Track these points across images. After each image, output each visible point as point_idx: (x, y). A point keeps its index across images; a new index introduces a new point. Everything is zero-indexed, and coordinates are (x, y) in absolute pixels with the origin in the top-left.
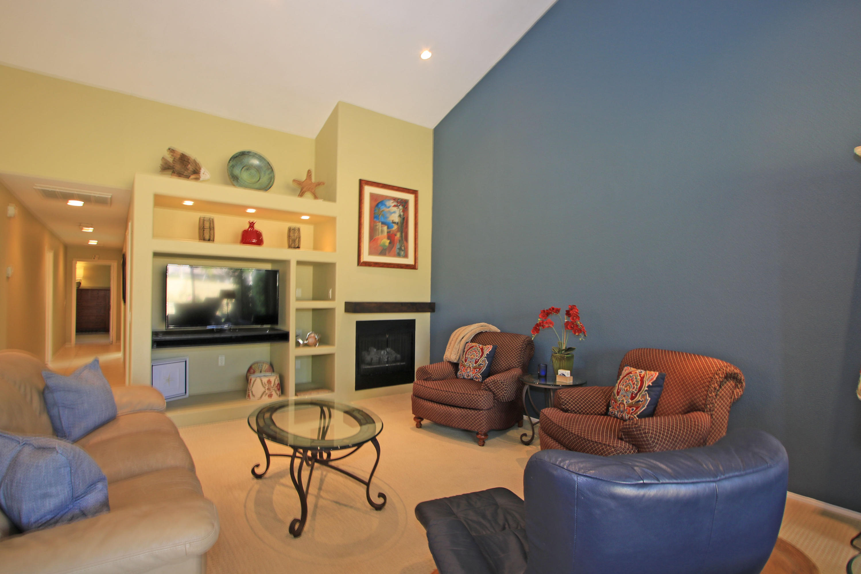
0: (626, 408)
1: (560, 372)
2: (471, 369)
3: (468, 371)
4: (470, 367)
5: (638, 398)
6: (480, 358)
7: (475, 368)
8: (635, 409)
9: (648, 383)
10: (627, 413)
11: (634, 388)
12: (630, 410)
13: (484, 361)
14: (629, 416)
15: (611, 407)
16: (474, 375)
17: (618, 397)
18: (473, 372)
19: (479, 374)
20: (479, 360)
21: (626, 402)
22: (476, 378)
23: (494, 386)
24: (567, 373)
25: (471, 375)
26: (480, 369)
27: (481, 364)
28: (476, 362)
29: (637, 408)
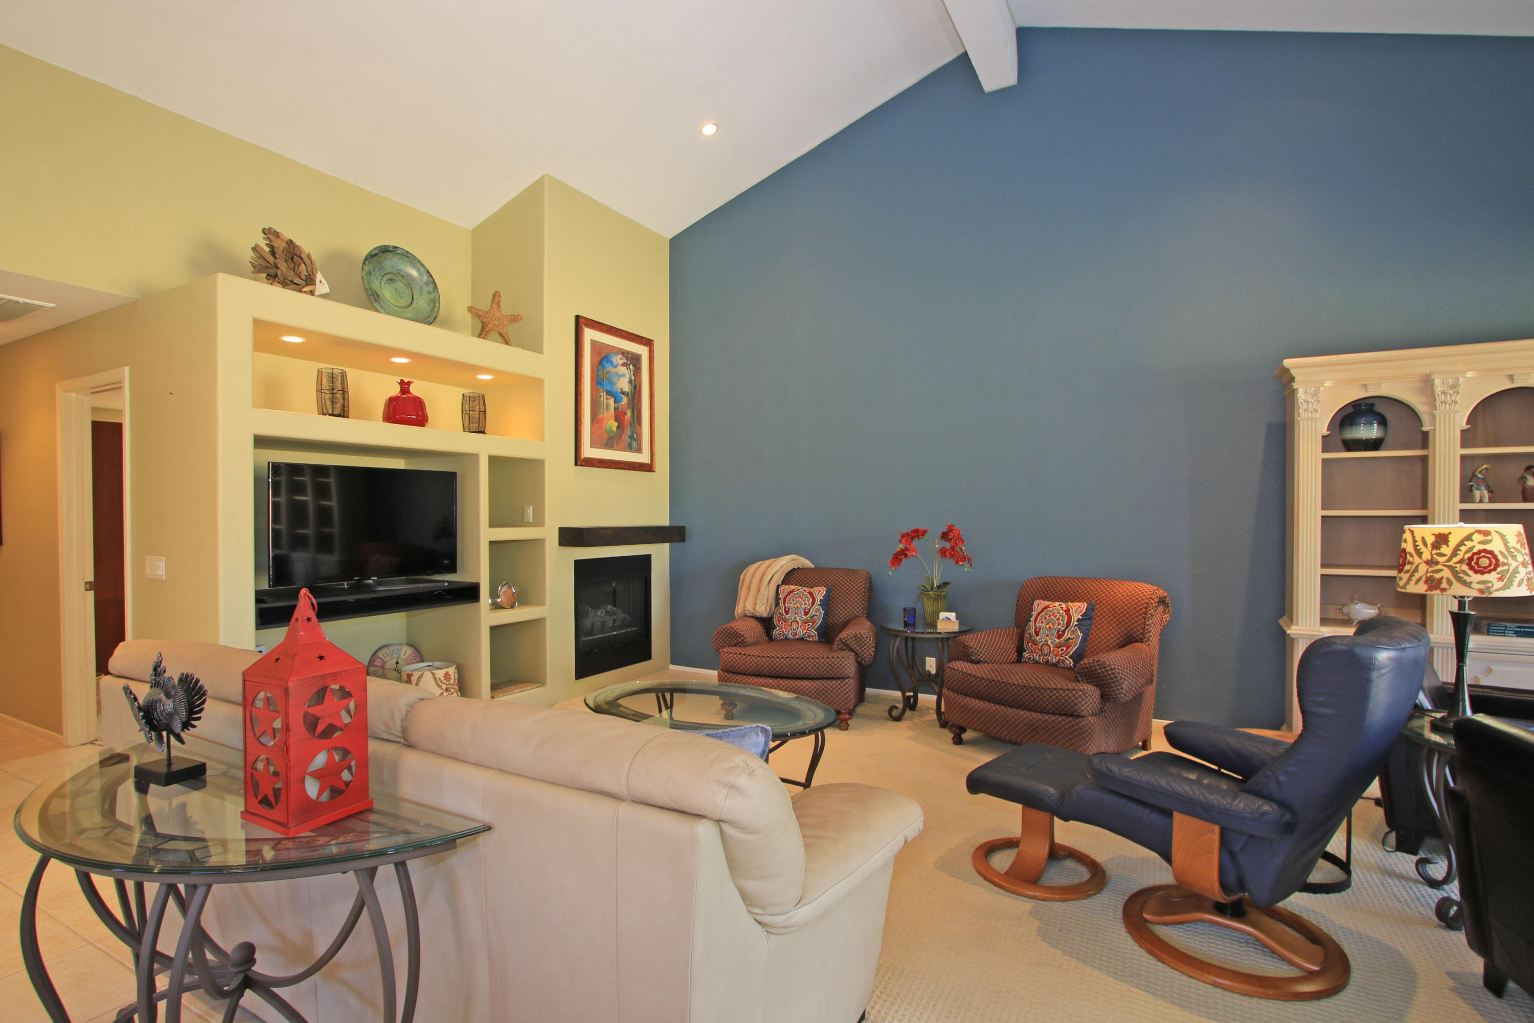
0: (1052, 649)
1: (943, 615)
2: (798, 624)
3: (794, 627)
4: (797, 621)
5: (1067, 635)
6: (811, 607)
7: (805, 622)
8: (1065, 648)
9: (1076, 616)
10: (1054, 655)
11: (1059, 624)
12: (1058, 652)
13: (817, 610)
14: (1058, 658)
15: (1026, 651)
16: (805, 632)
17: (1038, 638)
18: (803, 627)
19: (813, 630)
20: (810, 609)
21: (1052, 643)
22: (809, 637)
23: (856, 643)
24: (952, 616)
25: (801, 632)
26: (813, 623)
27: (814, 615)
28: (806, 614)
29: (1068, 648)
